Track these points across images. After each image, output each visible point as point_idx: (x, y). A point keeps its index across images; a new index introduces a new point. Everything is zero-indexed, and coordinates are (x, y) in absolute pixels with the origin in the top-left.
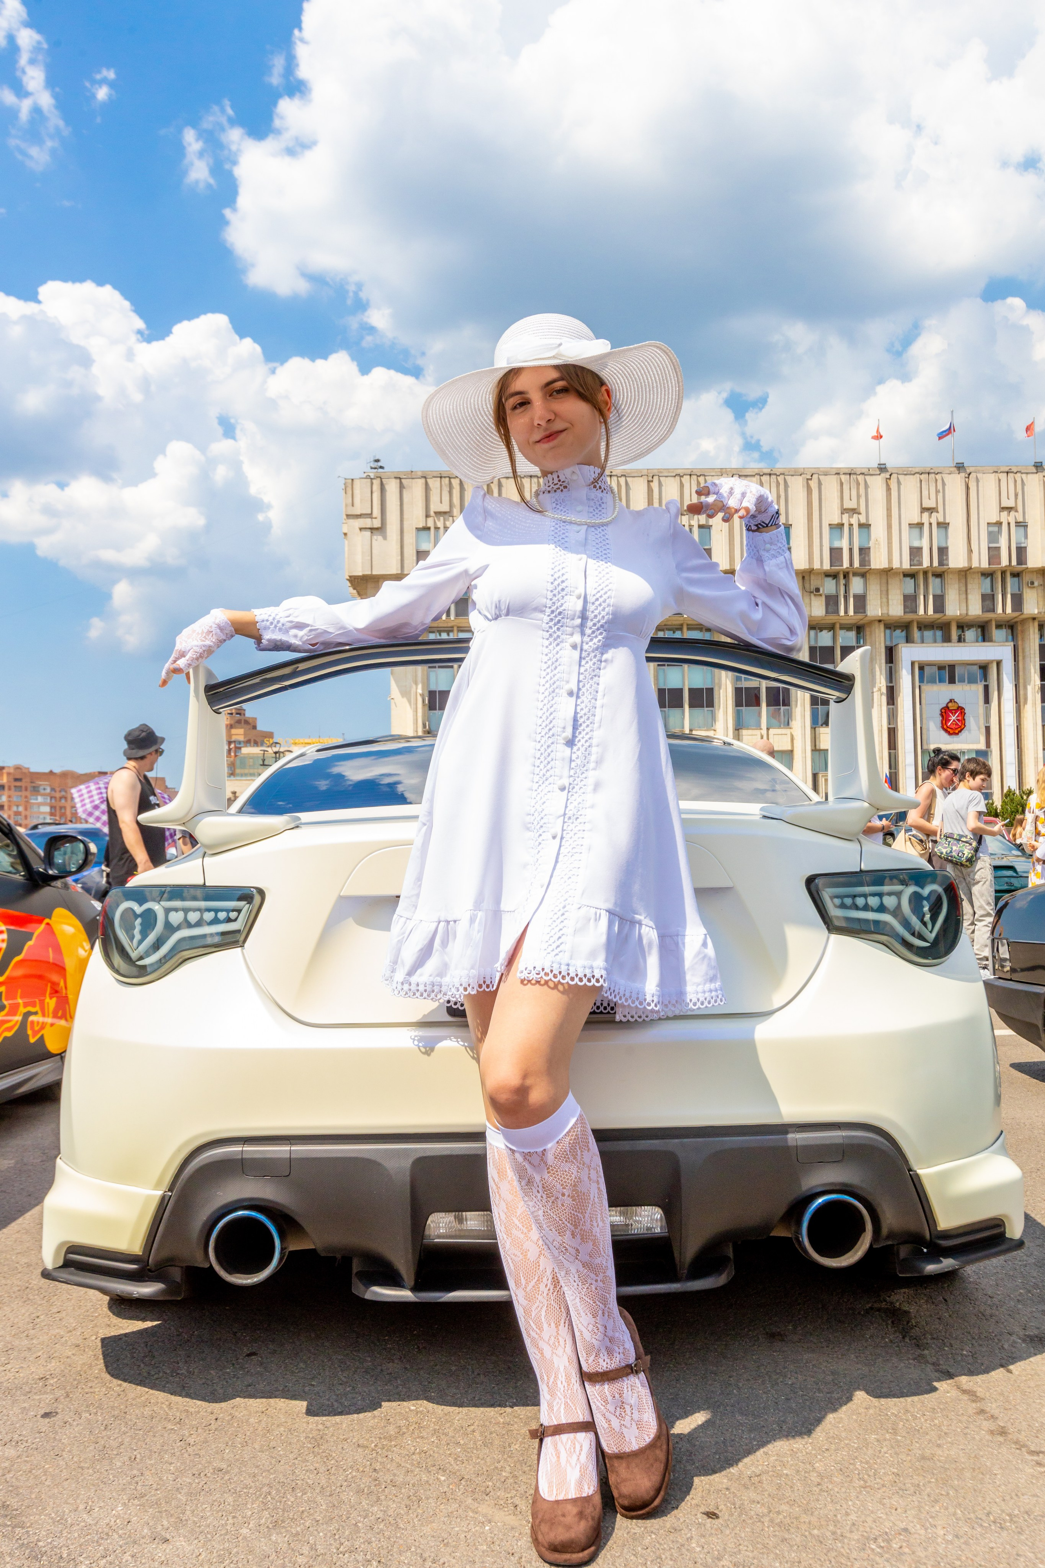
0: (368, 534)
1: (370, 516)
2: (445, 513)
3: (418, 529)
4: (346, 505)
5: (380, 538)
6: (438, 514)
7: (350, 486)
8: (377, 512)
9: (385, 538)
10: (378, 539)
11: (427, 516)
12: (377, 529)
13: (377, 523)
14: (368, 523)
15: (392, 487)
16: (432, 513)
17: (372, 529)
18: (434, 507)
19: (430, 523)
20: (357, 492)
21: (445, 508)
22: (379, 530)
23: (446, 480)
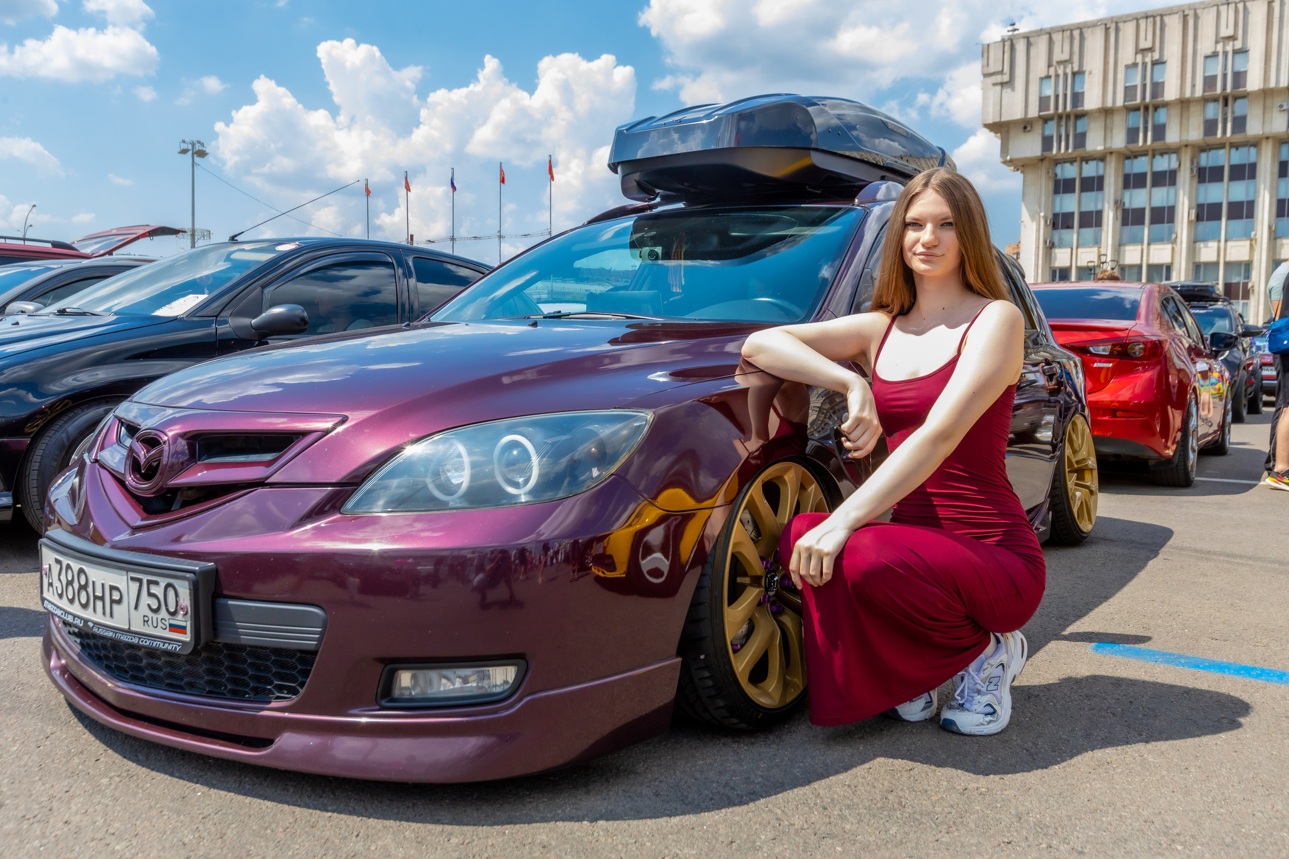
0: (999, 88)
1: (1001, 72)
2: (1066, 61)
3: (1042, 79)
4: (983, 67)
5: (1009, 90)
6: (1059, 63)
7: (986, 51)
8: (1007, 69)
9: (1013, 90)
10: (1007, 91)
11: (1049, 66)
12: (1007, 83)
13: (1006, 78)
14: (999, 78)
15: (1021, 47)
16: (1054, 63)
17: (1002, 84)
18: (1058, 56)
19: (1052, 72)
20: (992, 54)
21: (1066, 56)
22: (1009, 84)
23: (1068, 33)
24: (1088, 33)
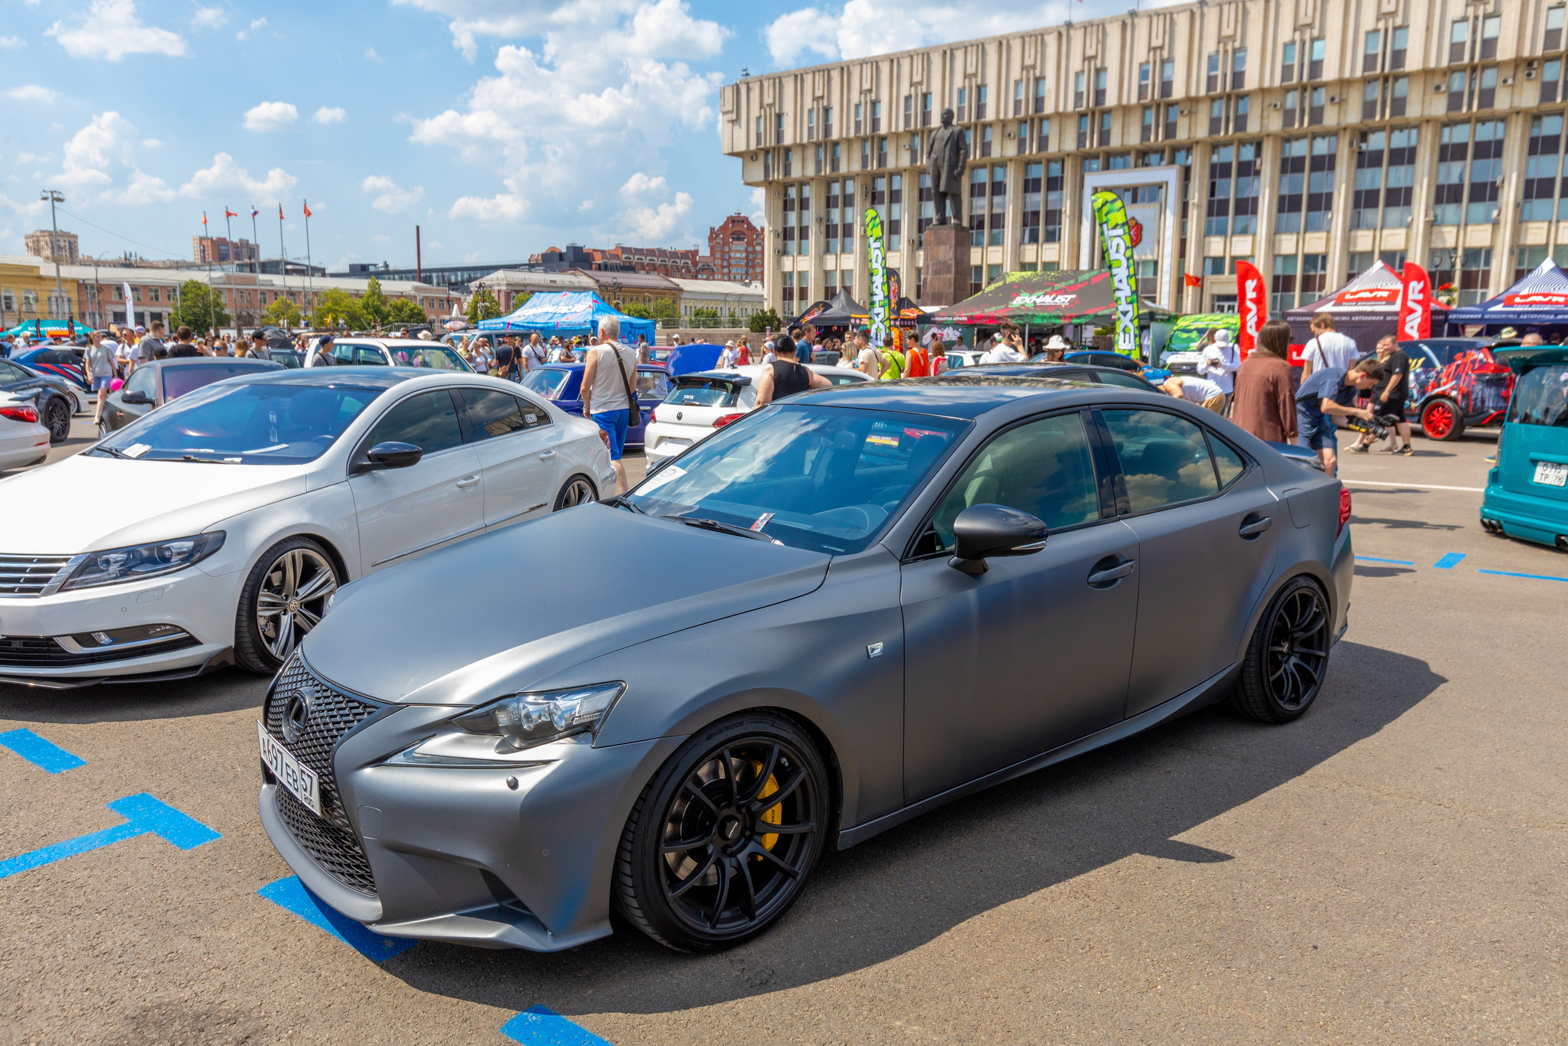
0: (730, 125)
1: (732, 112)
2: (771, 105)
3: (759, 119)
4: (721, 106)
5: (738, 126)
6: (767, 106)
7: (722, 94)
8: (735, 109)
9: (740, 127)
10: (736, 127)
11: (761, 107)
13: (734, 116)
14: (731, 116)
15: (744, 90)
16: (764, 106)
17: (733, 122)
18: (766, 100)
19: (763, 113)
20: (726, 96)
21: (771, 101)
22: (735, 121)
23: (771, 81)
24: (785, 81)
